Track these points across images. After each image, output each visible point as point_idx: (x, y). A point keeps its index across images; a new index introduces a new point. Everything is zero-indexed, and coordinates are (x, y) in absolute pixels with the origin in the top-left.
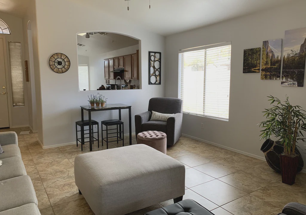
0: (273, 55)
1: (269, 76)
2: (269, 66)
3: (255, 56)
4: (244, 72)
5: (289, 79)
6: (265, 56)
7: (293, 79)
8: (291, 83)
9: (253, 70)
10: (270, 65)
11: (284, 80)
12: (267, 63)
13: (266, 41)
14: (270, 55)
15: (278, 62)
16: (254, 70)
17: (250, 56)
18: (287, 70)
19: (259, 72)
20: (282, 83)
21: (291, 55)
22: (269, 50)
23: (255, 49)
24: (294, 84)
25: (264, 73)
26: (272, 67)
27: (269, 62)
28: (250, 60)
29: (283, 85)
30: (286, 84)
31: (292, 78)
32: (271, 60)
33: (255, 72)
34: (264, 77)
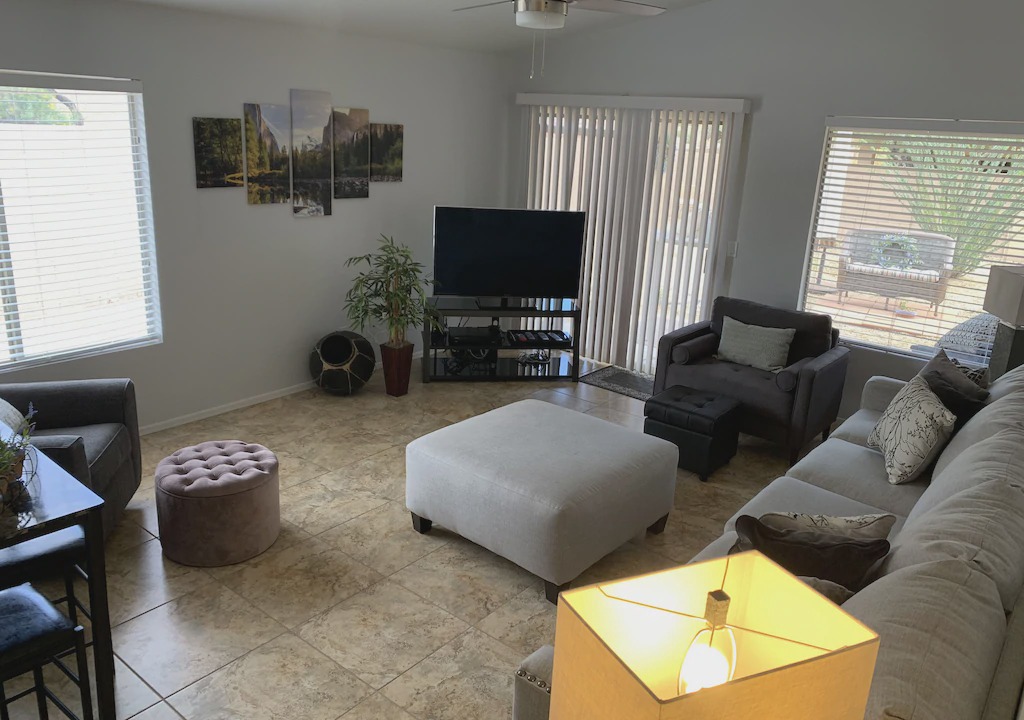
0: (274, 144)
1: (268, 196)
2: (267, 170)
3: (229, 142)
4: (199, 186)
5: (309, 201)
6: (254, 144)
7: (316, 200)
8: (314, 208)
9: (227, 178)
10: (268, 167)
11: (301, 203)
12: (261, 163)
13: (253, 105)
14: (268, 142)
15: (285, 160)
16: (231, 178)
17: (216, 141)
18: (305, 181)
19: (242, 185)
20: (296, 210)
21: (309, 148)
22: (262, 129)
23: (228, 119)
24: (318, 210)
25: (256, 187)
26: (275, 174)
27: (267, 160)
28: (218, 150)
29: (297, 215)
30: (305, 211)
31: (314, 199)
32: (271, 156)
33: (235, 185)
34: (258, 197)
